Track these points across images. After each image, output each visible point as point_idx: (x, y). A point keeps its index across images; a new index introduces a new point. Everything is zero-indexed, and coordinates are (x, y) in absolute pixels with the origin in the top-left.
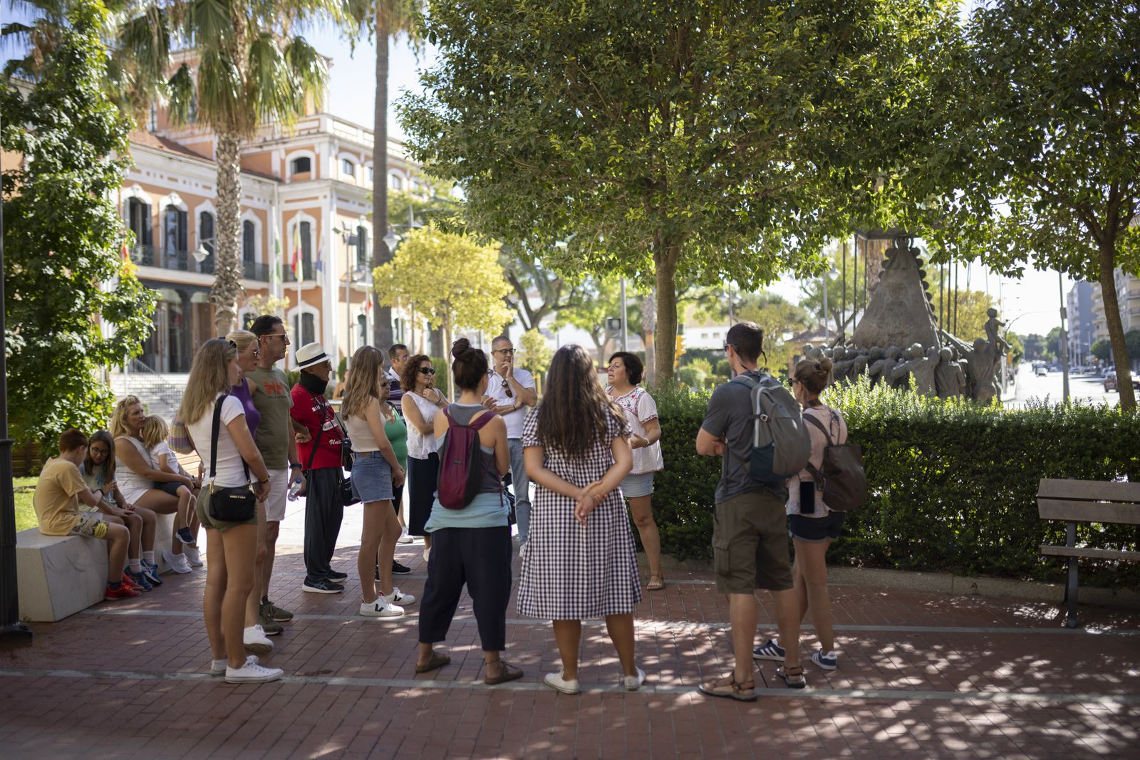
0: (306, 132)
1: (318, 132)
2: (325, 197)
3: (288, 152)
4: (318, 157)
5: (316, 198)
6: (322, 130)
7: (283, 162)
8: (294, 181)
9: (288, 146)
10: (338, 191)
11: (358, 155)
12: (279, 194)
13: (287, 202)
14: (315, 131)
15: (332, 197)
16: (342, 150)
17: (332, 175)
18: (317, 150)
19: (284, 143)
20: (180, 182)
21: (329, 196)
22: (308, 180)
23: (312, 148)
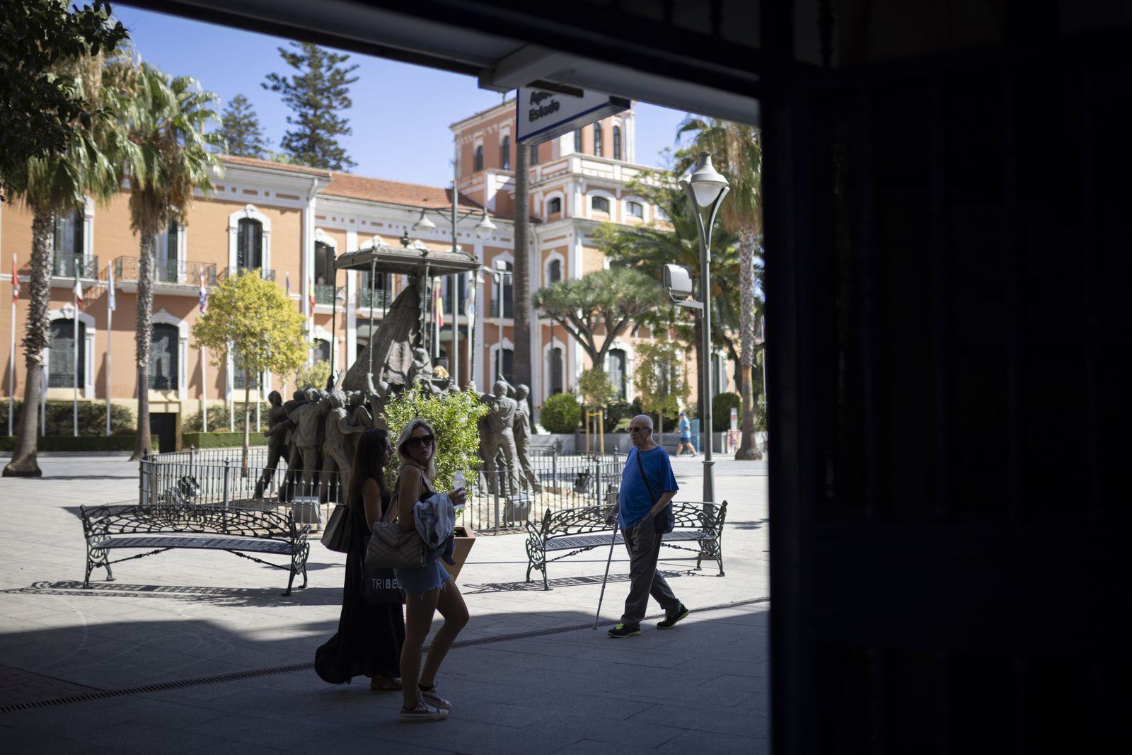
0: (558, 173)
1: (567, 173)
2: (571, 235)
3: (545, 193)
4: (566, 196)
5: (564, 237)
6: (569, 170)
7: (542, 203)
8: (550, 221)
9: (545, 188)
10: (583, 229)
11: (613, 192)
12: (537, 234)
13: (546, 241)
14: (564, 172)
15: (577, 234)
16: (590, 188)
17: (578, 214)
18: (565, 190)
19: (541, 185)
20: (386, 225)
21: (574, 235)
22: (559, 219)
23: (561, 189)
